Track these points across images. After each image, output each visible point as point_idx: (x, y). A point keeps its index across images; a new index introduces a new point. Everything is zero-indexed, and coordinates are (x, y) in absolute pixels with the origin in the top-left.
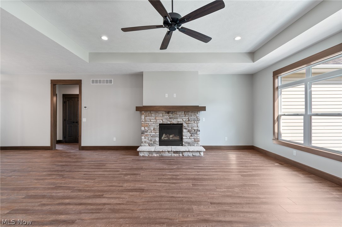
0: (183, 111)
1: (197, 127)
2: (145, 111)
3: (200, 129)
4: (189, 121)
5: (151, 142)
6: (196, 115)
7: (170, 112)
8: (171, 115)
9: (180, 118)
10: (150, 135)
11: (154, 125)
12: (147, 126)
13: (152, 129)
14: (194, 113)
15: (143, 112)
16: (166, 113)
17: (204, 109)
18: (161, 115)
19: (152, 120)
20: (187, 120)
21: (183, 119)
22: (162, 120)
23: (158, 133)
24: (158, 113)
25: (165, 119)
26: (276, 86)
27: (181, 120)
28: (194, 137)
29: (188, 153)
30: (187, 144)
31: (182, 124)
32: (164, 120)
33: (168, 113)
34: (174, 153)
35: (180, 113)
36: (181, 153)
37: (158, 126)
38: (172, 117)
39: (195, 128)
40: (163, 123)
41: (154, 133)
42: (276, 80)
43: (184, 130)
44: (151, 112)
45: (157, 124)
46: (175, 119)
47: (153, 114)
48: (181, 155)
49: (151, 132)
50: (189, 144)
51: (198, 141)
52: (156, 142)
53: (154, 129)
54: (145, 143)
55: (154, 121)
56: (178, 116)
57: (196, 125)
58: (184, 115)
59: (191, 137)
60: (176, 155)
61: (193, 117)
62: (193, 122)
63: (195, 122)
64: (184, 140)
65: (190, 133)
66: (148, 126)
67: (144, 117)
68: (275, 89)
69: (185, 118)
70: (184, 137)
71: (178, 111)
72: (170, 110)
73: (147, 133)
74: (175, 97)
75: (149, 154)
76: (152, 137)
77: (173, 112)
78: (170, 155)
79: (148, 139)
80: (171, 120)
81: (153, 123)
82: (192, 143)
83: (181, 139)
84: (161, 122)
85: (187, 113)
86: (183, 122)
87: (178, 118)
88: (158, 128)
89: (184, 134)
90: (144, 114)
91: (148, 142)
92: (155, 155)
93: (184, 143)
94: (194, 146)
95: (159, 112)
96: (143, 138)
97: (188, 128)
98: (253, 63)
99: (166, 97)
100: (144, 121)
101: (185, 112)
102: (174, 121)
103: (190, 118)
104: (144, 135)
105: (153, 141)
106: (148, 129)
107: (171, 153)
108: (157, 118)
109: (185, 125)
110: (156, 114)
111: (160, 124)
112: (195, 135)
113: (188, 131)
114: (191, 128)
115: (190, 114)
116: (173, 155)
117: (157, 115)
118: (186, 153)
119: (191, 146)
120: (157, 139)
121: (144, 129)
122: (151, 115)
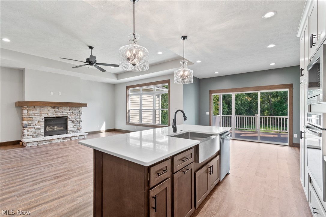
0: (68, 106)
1: (80, 118)
2: (27, 106)
3: (82, 119)
4: (73, 114)
5: (35, 134)
6: (79, 110)
7: (56, 107)
8: (57, 110)
9: (65, 112)
10: (34, 128)
11: (38, 118)
12: (30, 120)
13: (37, 122)
14: (78, 108)
15: (26, 107)
16: (52, 108)
17: (85, 105)
18: (46, 109)
19: (36, 114)
20: (72, 113)
21: (68, 113)
22: (47, 114)
23: (43, 126)
24: (43, 108)
25: (51, 113)
26: (128, 94)
27: (66, 114)
28: (77, 126)
29: (76, 137)
30: (72, 132)
31: (67, 117)
32: (49, 114)
33: (54, 108)
34: (63, 139)
35: (65, 108)
36: (69, 138)
37: (43, 119)
38: (58, 112)
39: (78, 119)
40: (49, 116)
41: (39, 126)
42: (128, 91)
43: (69, 122)
44: (36, 107)
45: (42, 118)
46: (61, 112)
47: (37, 109)
48: (69, 140)
49: (35, 125)
50: (73, 132)
51: (81, 129)
52: (41, 134)
53: (39, 122)
54: (28, 136)
55: (38, 115)
56: (64, 110)
57: (79, 117)
58: (69, 110)
59: (75, 126)
60: (64, 140)
61: (76, 111)
62: (76, 115)
63: (78, 115)
64: (69, 129)
65: (74, 123)
66: (32, 120)
67: (27, 112)
68: (127, 96)
69: (69, 112)
70: (68, 127)
71: (63, 106)
72: (55, 105)
73: (30, 127)
74: (61, 95)
75: (38, 143)
76: (36, 129)
77: (58, 107)
78: (60, 141)
79: (32, 132)
80: (57, 114)
81: (37, 116)
82: (75, 131)
83: (66, 128)
84: (47, 116)
85: (71, 108)
86: (68, 115)
87: (63, 112)
88: (43, 121)
89: (68, 124)
90: (27, 108)
91: (32, 134)
92: (45, 144)
93: (68, 132)
94: (77, 132)
95: (45, 107)
96: (25, 131)
97: (72, 120)
98: (117, 80)
99: (51, 94)
100: (26, 115)
101: (70, 107)
102: (60, 115)
103: (74, 112)
104: (26, 128)
105: (38, 133)
106: (31, 122)
107: (60, 139)
108: (42, 112)
109: (69, 117)
110: (41, 109)
111: (45, 118)
112: (78, 125)
113: (72, 122)
114: (74, 120)
115: (74, 109)
116: (62, 141)
117: (41, 110)
118: (74, 137)
119: (75, 133)
120: (43, 131)
121: (26, 123)
122: (36, 110)
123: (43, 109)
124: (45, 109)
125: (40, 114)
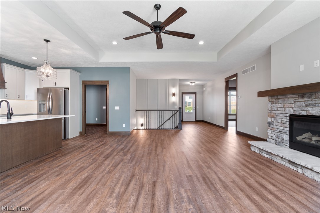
5: (278, 139)
7: (307, 94)
10: (276, 129)
11: (281, 115)
12: (274, 116)
15: (270, 98)
16: (300, 97)
18: (292, 100)
19: (279, 109)
22: (293, 109)
23: (288, 129)
25: (298, 107)
32: (295, 109)
33: (303, 96)
34: (289, 163)
36: (300, 167)
37: (288, 118)
40: (294, 113)
41: (282, 128)
44: (278, 97)
45: (287, 115)
46: (315, 106)
47: (280, 100)
49: (278, 125)
52: (285, 142)
53: (281, 122)
54: (271, 139)
67: (270, 104)
72: (304, 91)
73: (273, 126)
75: (259, 151)
76: (279, 132)
77: (312, 95)
79: (275, 135)
80: (307, 109)
81: (280, 112)
84: (292, 112)
90: (271, 100)
91: (275, 138)
92: (266, 155)
95: (289, 96)
96: (269, 131)
99: (301, 70)
100: (270, 109)
102: (314, 112)
104: (270, 128)
105: (281, 138)
106: (275, 120)
107: (284, 160)
108: (286, 106)
110: (284, 100)
111: (290, 115)
117: (285, 102)
120: (287, 138)
121: (270, 120)
122: (278, 102)
123: (286, 99)
124: (290, 99)
125: (283, 108)
